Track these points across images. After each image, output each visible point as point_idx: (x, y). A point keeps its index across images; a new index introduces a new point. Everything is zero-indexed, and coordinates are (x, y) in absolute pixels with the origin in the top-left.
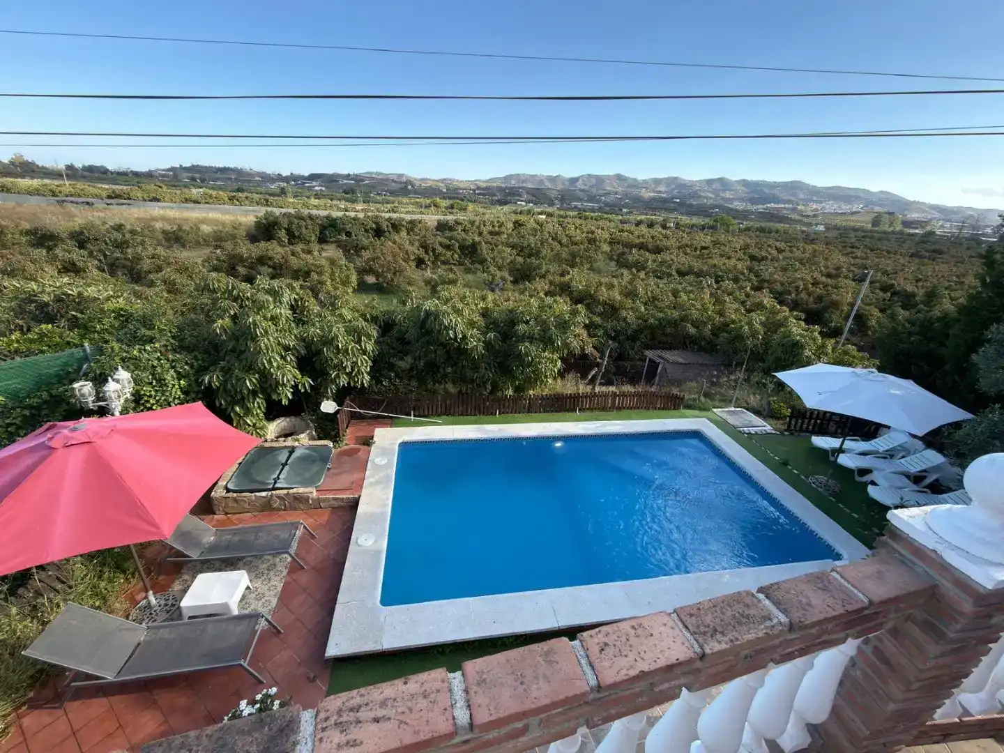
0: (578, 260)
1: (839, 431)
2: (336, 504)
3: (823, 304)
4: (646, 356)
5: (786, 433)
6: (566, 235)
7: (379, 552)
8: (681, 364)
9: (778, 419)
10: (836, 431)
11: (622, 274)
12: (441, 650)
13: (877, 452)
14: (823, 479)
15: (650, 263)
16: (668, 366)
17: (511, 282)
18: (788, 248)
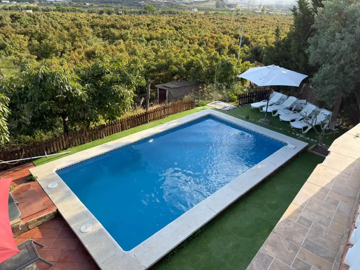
0: (77, 39)
1: (257, 100)
2: (40, 222)
3: (218, 47)
4: (157, 88)
5: (240, 106)
6: (59, 23)
7: (101, 230)
8: (177, 88)
9: (233, 101)
10: (256, 100)
11: (120, 43)
12: (172, 254)
13: (275, 103)
14: (264, 120)
15: (129, 35)
16: (171, 91)
17: (36, 59)
18: (188, 22)
